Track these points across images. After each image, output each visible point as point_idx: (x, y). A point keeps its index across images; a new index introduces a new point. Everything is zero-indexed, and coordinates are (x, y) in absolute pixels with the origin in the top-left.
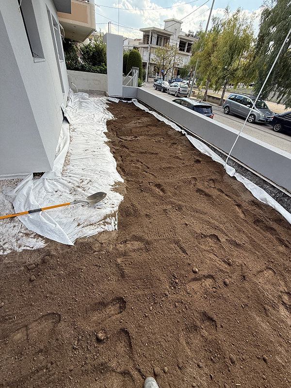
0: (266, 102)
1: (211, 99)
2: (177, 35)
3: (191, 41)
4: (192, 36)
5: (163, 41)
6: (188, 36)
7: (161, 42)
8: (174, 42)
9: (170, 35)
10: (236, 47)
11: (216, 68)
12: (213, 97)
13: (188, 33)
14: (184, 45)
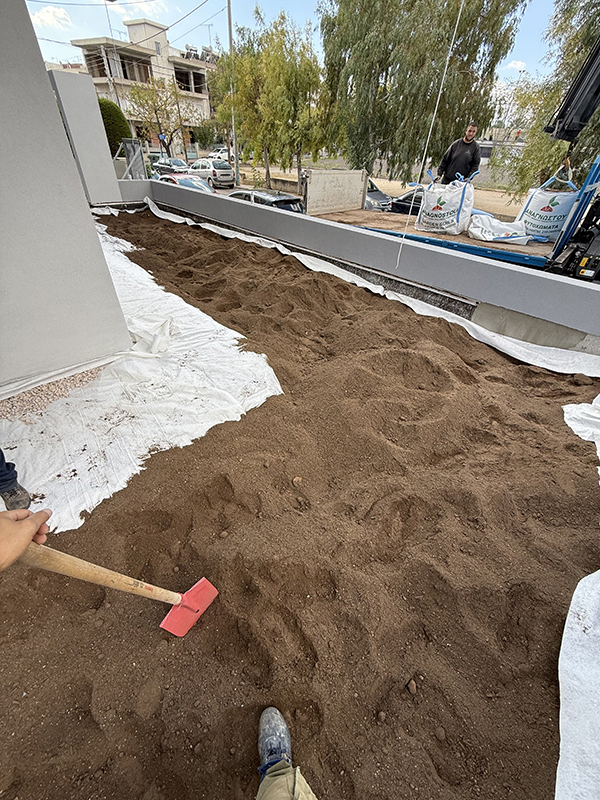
0: (374, 181)
1: (279, 185)
2: (165, 56)
3: (199, 69)
4: (196, 57)
5: (136, 69)
6: (188, 56)
7: (132, 69)
8: (163, 72)
9: (150, 56)
10: (298, 85)
11: (273, 125)
12: (284, 182)
13: (185, 51)
14: (186, 77)
